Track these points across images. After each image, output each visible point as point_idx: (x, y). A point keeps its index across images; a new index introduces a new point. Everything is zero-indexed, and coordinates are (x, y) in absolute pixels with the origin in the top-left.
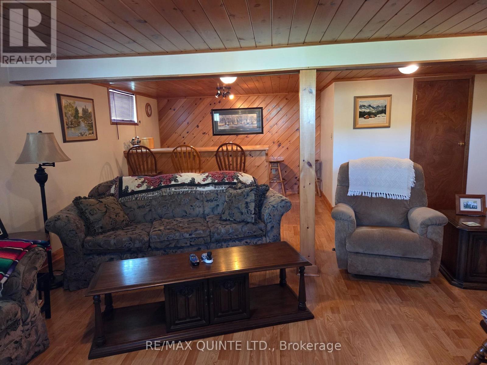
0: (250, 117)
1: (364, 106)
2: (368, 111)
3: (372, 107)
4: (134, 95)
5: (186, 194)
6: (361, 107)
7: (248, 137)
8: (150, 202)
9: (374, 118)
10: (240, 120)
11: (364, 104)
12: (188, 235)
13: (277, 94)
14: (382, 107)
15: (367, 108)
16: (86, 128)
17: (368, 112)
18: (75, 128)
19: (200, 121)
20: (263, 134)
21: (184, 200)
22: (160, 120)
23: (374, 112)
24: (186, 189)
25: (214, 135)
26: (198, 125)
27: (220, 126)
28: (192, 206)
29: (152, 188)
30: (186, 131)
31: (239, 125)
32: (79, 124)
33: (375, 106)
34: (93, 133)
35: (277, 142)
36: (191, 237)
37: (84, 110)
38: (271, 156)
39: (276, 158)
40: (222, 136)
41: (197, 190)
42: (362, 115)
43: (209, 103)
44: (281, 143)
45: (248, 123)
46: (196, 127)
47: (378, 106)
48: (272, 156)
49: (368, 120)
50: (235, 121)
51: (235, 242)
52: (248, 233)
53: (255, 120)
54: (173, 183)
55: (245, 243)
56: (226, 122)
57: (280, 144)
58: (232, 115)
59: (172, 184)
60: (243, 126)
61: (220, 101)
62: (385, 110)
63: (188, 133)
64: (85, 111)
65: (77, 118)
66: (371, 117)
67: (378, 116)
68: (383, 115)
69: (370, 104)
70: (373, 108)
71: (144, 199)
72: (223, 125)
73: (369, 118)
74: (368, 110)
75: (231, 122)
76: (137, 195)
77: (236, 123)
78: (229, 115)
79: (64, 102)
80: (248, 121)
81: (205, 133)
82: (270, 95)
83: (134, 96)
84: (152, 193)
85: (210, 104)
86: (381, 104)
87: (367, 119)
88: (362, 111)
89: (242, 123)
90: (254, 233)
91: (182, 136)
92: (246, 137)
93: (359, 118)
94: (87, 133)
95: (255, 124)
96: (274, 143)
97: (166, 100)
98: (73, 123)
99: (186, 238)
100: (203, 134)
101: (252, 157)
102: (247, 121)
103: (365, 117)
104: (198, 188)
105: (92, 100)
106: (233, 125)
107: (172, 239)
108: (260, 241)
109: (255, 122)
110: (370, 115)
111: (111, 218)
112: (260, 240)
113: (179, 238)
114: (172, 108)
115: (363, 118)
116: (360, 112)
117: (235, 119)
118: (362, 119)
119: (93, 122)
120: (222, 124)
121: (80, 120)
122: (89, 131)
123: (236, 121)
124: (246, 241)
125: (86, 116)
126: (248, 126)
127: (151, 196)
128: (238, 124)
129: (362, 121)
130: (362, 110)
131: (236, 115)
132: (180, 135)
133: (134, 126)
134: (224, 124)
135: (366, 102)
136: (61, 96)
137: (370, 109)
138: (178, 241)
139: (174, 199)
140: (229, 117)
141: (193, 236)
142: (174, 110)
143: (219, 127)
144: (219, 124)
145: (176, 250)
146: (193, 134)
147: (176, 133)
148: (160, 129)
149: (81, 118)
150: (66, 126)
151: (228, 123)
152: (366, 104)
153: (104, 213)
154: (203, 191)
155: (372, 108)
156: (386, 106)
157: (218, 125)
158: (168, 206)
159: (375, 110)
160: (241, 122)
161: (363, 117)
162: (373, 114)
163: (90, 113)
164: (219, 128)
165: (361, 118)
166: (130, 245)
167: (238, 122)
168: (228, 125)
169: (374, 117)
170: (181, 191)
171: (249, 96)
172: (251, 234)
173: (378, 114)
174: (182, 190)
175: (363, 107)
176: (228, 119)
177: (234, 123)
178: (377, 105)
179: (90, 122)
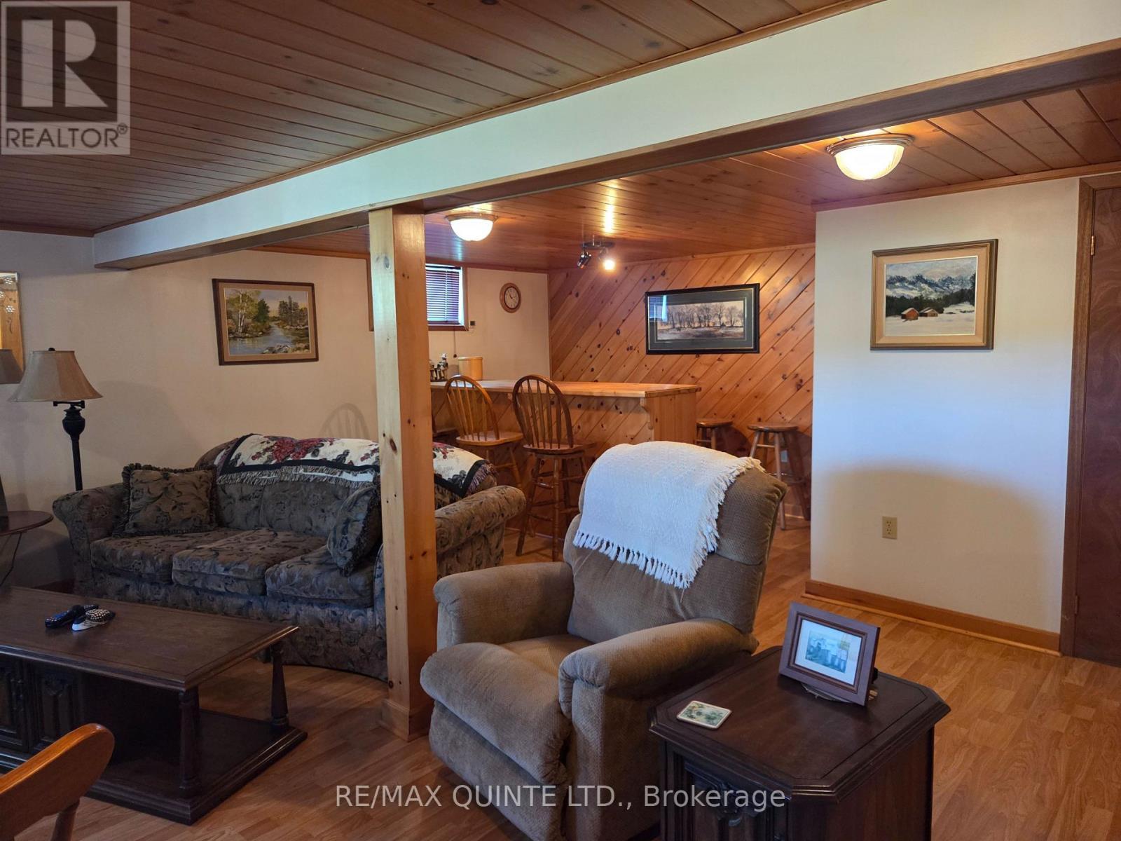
0: (728, 309)
1: (902, 280)
2: (914, 296)
3: (926, 282)
4: (460, 269)
5: (319, 483)
6: (893, 283)
7: (722, 361)
8: (260, 491)
9: (933, 318)
10: (707, 318)
11: (901, 273)
12: (223, 569)
13: (794, 247)
14: (962, 280)
15: (911, 286)
16: (288, 337)
17: (916, 298)
18: (255, 339)
19: (624, 320)
20: (758, 352)
21: (314, 496)
22: (551, 317)
23: (933, 297)
24: (322, 474)
25: (649, 352)
26: (618, 330)
27: (662, 331)
28: (323, 511)
29: (273, 462)
30: (595, 344)
31: (702, 329)
32: (266, 331)
33: (936, 280)
34: (307, 347)
35: (793, 376)
36: (226, 574)
37: (283, 306)
38: (777, 412)
39: (789, 418)
40: (667, 356)
41: (341, 477)
42: (896, 307)
43: (642, 277)
44: (803, 379)
45: (723, 325)
46: (616, 334)
47: (948, 280)
48: (780, 413)
49: (913, 322)
50: (693, 319)
51: (312, 605)
52: (329, 591)
53: (738, 316)
54: (309, 457)
55: (330, 614)
56: (675, 322)
57: (801, 381)
58: (688, 305)
59: (305, 458)
60: (711, 331)
61: (664, 271)
62: (972, 292)
63: (599, 346)
64: (287, 308)
65: (262, 320)
66: (926, 315)
67: (946, 310)
68: (966, 306)
69: (919, 272)
70: (931, 284)
71: (253, 483)
72: (668, 330)
73: (919, 318)
74: (913, 293)
75: (686, 323)
76: (246, 473)
77: (696, 325)
78: (683, 304)
79: (227, 292)
80: (724, 320)
81: (631, 347)
82: (778, 251)
83: (461, 272)
84: (268, 472)
85: (645, 280)
86: (957, 272)
87: (911, 320)
88: (894, 295)
89: (708, 326)
90: (341, 594)
91: (588, 353)
92: (719, 359)
93: (887, 316)
94: (290, 347)
95: (739, 328)
96: (784, 378)
97: (564, 275)
98: (249, 329)
99: (218, 575)
100: (628, 349)
101: (621, 413)
102: (720, 318)
103: (905, 313)
104: (344, 473)
105: (312, 285)
106: (690, 330)
107: (197, 570)
108: (361, 617)
109: (740, 323)
110: (919, 307)
111: (160, 510)
112: (362, 615)
113: (207, 572)
114: (574, 292)
115: (899, 318)
116: (888, 298)
117: (695, 315)
118: (896, 321)
119: (310, 326)
120: (666, 327)
121: (272, 324)
122: (295, 344)
123: (696, 320)
124: (333, 610)
125: (291, 316)
126: (722, 331)
127: (265, 479)
128: (700, 327)
129: (896, 328)
130: (895, 292)
131: (696, 305)
132: (586, 352)
133: (452, 332)
134: (670, 327)
135: (909, 267)
136: (220, 284)
137: (922, 289)
138: (206, 576)
139: (298, 492)
140: (682, 310)
141: (231, 573)
142: (577, 295)
143: (658, 335)
144: (660, 327)
145: (213, 596)
146: (609, 350)
147: (577, 347)
148: (551, 338)
149: (274, 319)
150: (226, 336)
151: (678, 326)
152: (909, 274)
153: (153, 498)
154: (351, 482)
155: (926, 286)
156: (974, 277)
157: (658, 328)
158: (286, 503)
159: (936, 291)
160: (707, 323)
161: (900, 314)
162: (931, 304)
163: (302, 310)
164: (661, 337)
165: (891, 319)
166: (139, 567)
167: (700, 322)
168: (679, 329)
169: (934, 315)
170: (314, 476)
171: (729, 257)
172: (333, 596)
173: (947, 306)
174: (316, 474)
175: (898, 284)
176: (679, 314)
177: (692, 325)
178: (945, 277)
179: (302, 328)
